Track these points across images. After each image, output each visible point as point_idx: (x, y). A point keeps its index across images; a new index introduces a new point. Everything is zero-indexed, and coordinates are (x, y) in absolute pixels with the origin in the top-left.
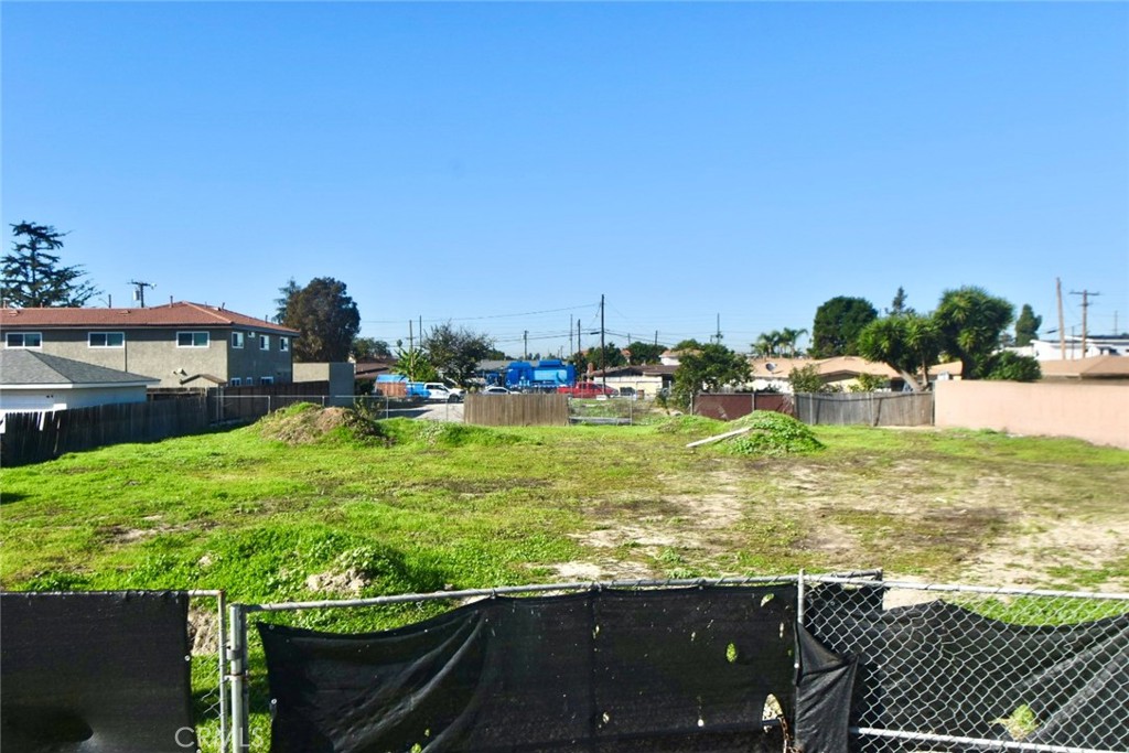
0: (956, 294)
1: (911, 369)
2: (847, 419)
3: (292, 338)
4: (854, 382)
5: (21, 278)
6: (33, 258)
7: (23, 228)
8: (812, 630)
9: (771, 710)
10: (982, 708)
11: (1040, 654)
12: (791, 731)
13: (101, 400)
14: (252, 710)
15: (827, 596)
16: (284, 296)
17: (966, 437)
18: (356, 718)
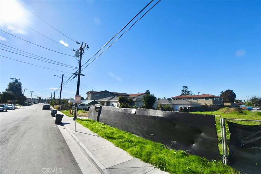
3: (223, 99)
5: (184, 92)
6: (185, 90)
7: (184, 87)
13: (195, 106)
16: (221, 93)
18: (246, 139)
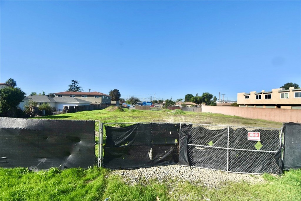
0: (205, 93)
1: (198, 104)
2: (189, 111)
3: (111, 97)
4: (190, 105)
5: (72, 88)
6: (74, 85)
7: (73, 81)
8: (182, 130)
9: (176, 141)
10: (205, 141)
11: (213, 134)
12: (179, 144)
13: (83, 105)
14: (103, 143)
15: (184, 125)
16: (110, 92)
17: (206, 113)
18: (117, 140)
